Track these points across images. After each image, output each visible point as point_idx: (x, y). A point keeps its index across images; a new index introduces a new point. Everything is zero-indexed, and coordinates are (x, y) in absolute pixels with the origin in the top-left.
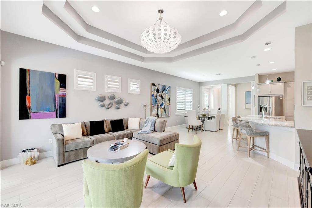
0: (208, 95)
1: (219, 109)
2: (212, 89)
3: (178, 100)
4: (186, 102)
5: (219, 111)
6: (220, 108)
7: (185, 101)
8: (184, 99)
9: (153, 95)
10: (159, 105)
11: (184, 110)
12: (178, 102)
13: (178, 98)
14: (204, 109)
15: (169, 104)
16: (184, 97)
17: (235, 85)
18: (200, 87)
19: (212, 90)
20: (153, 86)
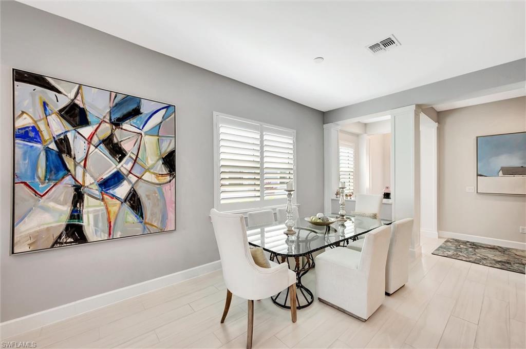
0: (351, 151)
1: (387, 196)
2: (365, 135)
3: (222, 163)
4: (265, 171)
5: (385, 201)
6: (387, 191)
7: (261, 168)
8: (258, 160)
9: (27, 135)
10: (90, 182)
11: (258, 199)
12: (222, 170)
13: (222, 156)
14: (337, 194)
15: (168, 178)
16: (258, 154)
17: (440, 117)
18: (325, 126)
19: (366, 138)
20: (24, 89)
